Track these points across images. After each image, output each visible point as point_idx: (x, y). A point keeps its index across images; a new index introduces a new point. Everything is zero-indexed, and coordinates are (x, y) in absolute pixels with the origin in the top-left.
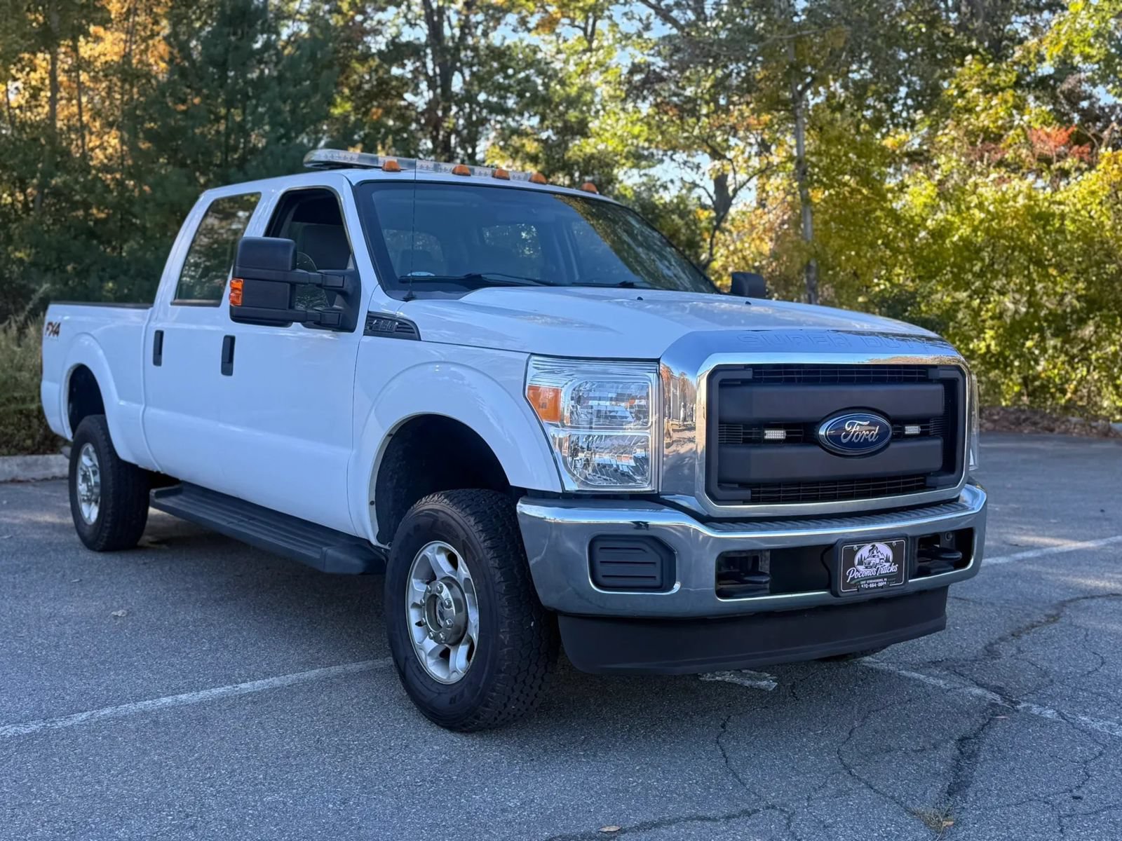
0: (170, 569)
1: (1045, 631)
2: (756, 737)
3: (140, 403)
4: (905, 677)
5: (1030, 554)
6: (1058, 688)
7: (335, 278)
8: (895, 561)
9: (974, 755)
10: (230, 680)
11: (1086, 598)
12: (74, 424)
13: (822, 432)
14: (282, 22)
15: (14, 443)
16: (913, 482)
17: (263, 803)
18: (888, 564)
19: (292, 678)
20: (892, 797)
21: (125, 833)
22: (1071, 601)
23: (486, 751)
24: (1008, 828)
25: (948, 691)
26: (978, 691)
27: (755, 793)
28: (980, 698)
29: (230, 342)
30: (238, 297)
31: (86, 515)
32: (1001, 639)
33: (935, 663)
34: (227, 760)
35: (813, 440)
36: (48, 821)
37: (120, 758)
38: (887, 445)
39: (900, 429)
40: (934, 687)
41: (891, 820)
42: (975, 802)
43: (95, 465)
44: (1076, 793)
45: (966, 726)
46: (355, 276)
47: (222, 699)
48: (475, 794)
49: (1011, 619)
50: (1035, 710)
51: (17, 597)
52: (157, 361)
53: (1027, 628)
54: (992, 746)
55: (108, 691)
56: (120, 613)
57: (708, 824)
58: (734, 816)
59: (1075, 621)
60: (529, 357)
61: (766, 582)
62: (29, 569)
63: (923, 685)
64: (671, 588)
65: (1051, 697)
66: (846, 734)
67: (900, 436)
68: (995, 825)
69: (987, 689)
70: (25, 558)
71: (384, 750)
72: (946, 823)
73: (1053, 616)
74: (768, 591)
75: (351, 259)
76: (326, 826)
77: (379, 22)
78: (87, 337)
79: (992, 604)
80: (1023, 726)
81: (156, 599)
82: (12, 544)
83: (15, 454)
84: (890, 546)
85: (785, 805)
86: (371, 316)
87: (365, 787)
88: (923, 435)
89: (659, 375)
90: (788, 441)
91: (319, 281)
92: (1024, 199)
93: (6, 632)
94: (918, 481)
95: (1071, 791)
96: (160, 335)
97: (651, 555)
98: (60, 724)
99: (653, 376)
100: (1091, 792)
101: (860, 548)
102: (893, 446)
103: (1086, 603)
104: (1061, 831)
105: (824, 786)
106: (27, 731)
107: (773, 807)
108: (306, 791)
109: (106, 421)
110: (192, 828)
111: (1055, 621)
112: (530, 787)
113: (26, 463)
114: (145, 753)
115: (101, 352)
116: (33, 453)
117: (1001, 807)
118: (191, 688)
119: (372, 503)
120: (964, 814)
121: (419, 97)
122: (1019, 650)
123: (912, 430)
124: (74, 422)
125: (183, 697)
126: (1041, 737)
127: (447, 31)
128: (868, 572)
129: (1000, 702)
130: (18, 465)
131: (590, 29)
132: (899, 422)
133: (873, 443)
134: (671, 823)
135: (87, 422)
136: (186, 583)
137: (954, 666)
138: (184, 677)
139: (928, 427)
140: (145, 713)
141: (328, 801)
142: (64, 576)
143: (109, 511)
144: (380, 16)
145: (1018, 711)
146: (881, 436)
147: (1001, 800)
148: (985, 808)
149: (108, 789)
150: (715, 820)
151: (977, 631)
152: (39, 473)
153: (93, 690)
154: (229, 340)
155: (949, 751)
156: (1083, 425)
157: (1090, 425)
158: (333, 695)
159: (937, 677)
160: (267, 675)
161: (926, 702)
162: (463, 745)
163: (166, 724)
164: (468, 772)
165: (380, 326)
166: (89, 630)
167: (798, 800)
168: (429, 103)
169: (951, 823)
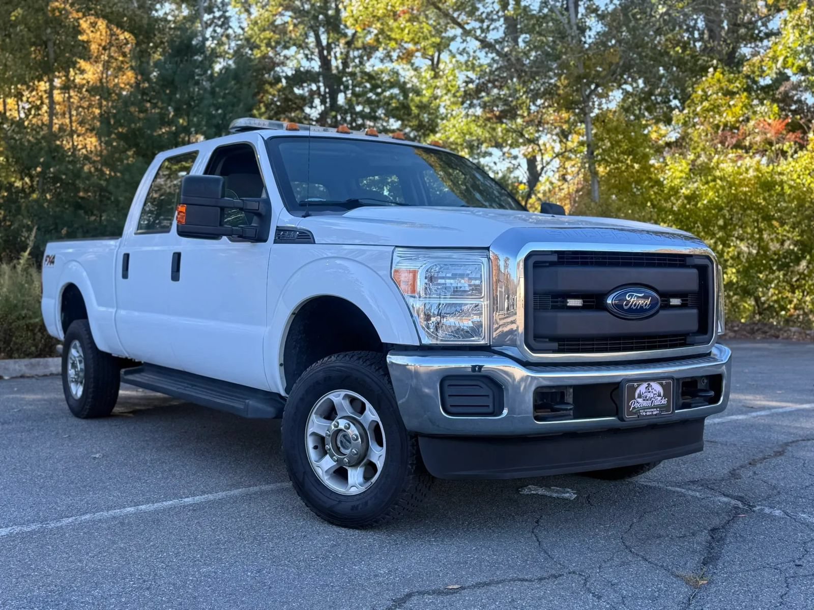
0: (134, 428)
1: (774, 461)
2: (561, 529)
3: (113, 307)
4: (671, 490)
5: (763, 413)
6: (783, 497)
7: (252, 204)
8: (665, 396)
9: (722, 539)
10: (176, 496)
11: (804, 440)
12: (65, 327)
13: (609, 301)
14: (216, 60)
15: (24, 349)
16: (677, 340)
17: (200, 573)
18: (660, 398)
19: (221, 495)
20: (662, 566)
21: (99, 593)
22: (793, 442)
23: (363, 538)
24: (748, 585)
25: (702, 499)
26: (725, 499)
27: (560, 564)
28: (726, 503)
29: (177, 257)
30: (182, 218)
31: (74, 392)
32: (742, 467)
33: (693, 482)
34: (173, 546)
35: (602, 307)
36: (43, 586)
37: (96, 545)
38: (657, 312)
39: (666, 301)
40: (692, 496)
41: (661, 581)
42: (723, 569)
43: (81, 356)
44: (797, 562)
45: (716, 522)
46: (268, 202)
47: (171, 509)
48: (355, 565)
49: (748, 453)
50: (767, 510)
51: (23, 447)
52: (125, 275)
53: (761, 459)
54: (735, 534)
55: (88, 504)
56: (97, 456)
57: (526, 583)
58: (545, 578)
59: (796, 454)
60: (394, 249)
61: (570, 409)
62: (33, 429)
63: (684, 495)
64: (501, 413)
65: (779, 503)
66: (628, 527)
67: (667, 306)
68: (738, 583)
69: (731, 498)
70: (30, 423)
71: (288, 539)
72: (701, 582)
73: (780, 452)
74: (572, 417)
75: (264, 191)
76: (246, 587)
77: (285, 56)
78: (75, 263)
79: (735, 445)
80: (759, 520)
81: (123, 447)
82: (20, 414)
83: (24, 358)
84: (661, 384)
85: (583, 571)
86: (279, 230)
87: (274, 562)
88: (683, 306)
89: (489, 259)
90: (584, 308)
91: (241, 206)
92: (754, 171)
93: (14, 469)
94: (681, 340)
95: (794, 561)
96: (127, 257)
97: (485, 390)
98: (53, 525)
99: (485, 260)
100: (809, 561)
101: (639, 386)
102: (662, 312)
103: (804, 443)
104: (787, 587)
105: (612, 559)
106: (29, 529)
107: (574, 572)
108: (231, 565)
109: (88, 324)
110: (148, 589)
111: (781, 455)
112: (395, 561)
113: (31, 364)
114: (114, 543)
115: (85, 274)
116: (37, 357)
117: (742, 572)
118: (148, 501)
119: (281, 365)
120: (715, 577)
121: (314, 110)
122: (755, 473)
123: (675, 302)
124: (65, 326)
125: (143, 507)
126: (771, 528)
127: (334, 63)
128: (645, 404)
129: (741, 505)
130: (26, 365)
131: (436, 59)
132: (666, 296)
133: (646, 310)
134: (498, 583)
135: (75, 325)
136: (145, 436)
137: (706, 484)
138: (143, 495)
139: (687, 300)
140: (114, 518)
141: (247, 571)
142: (57, 433)
143: (91, 390)
144: (286, 52)
145: (754, 511)
146: (653, 305)
147: (743, 567)
148: (731, 573)
149: (86, 565)
150: (531, 581)
151: (723, 462)
152: (40, 371)
153: (77, 503)
154: (177, 255)
155: (704, 537)
156: (800, 333)
157: (805, 333)
158: (252, 505)
159: (694, 490)
160: (203, 493)
161: (687, 506)
162: (346, 535)
163: (129, 524)
164: (349, 552)
165: (285, 236)
166: (74, 467)
167: (592, 568)
168: (321, 114)
169: (705, 582)
